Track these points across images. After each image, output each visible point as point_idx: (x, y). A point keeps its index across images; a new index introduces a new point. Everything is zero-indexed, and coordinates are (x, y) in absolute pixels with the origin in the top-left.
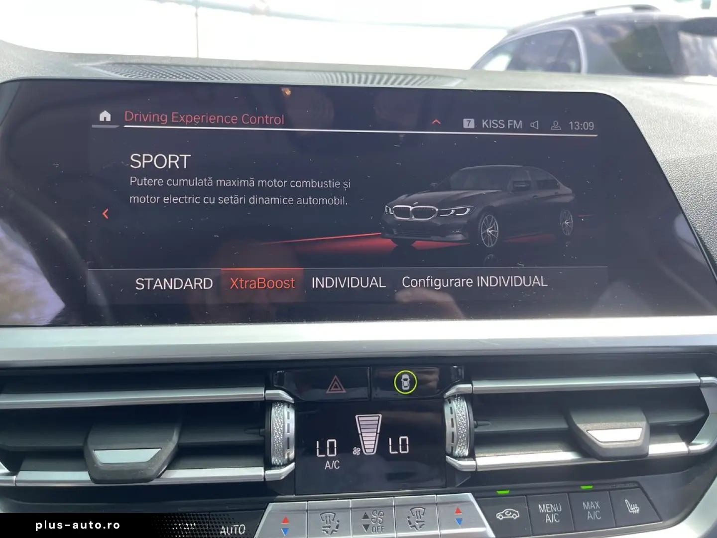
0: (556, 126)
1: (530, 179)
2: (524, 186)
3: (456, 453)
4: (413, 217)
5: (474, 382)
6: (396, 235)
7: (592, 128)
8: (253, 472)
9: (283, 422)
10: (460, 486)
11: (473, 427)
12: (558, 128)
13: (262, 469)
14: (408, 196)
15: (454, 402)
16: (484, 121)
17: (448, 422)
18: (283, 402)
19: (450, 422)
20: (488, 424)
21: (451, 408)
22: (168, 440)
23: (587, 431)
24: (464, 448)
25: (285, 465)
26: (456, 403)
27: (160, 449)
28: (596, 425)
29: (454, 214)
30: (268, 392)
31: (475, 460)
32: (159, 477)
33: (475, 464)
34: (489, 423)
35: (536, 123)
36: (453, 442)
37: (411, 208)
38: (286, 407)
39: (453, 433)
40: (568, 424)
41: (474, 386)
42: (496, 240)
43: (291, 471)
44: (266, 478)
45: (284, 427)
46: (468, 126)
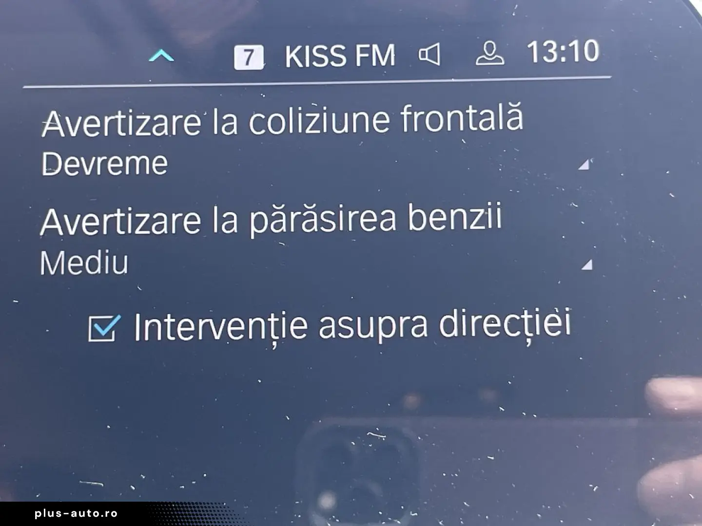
46: (247, 63)
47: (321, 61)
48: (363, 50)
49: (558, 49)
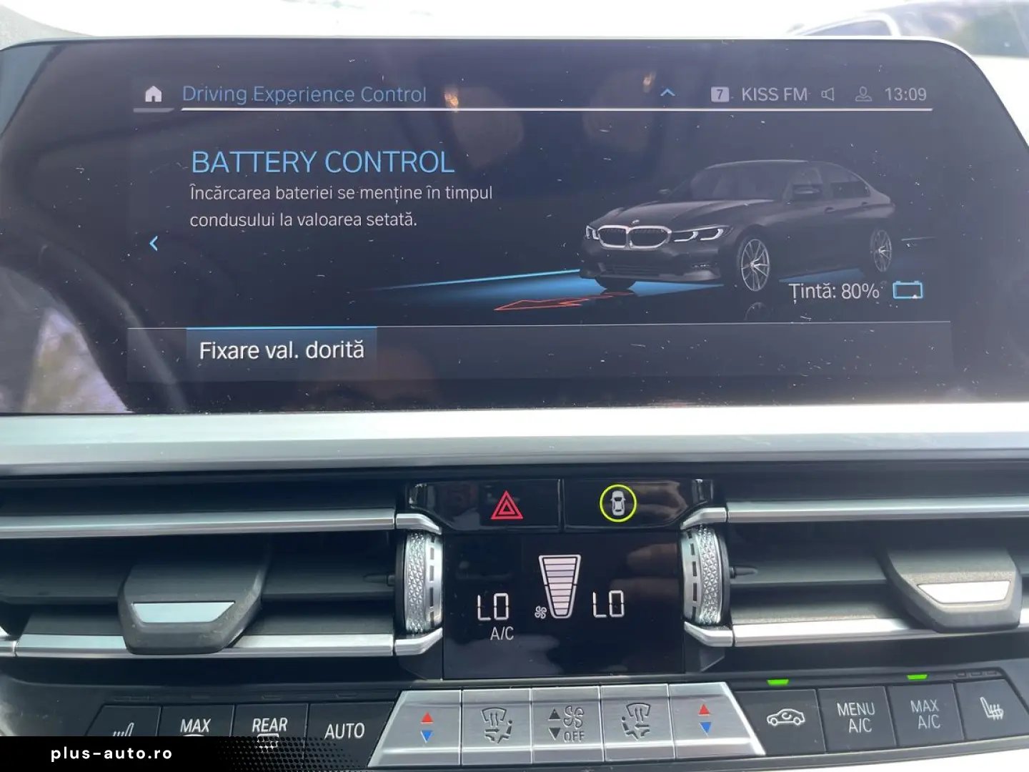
0: (863, 96)
1: (820, 181)
2: (811, 192)
3: (701, 617)
4: (631, 244)
5: (729, 505)
6: (603, 274)
7: (922, 97)
8: (378, 642)
9: (423, 564)
10: (709, 670)
11: (729, 576)
12: (867, 98)
13: (391, 637)
14: (623, 210)
15: (697, 537)
16: (745, 91)
17: (687, 569)
18: (425, 533)
19: (691, 567)
20: (752, 573)
21: (692, 545)
22: (245, 590)
23: (918, 585)
24: (714, 610)
25: (426, 632)
26: (701, 537)
27: (233, 603)
28: (932, 576)
29: (698, 238)
30: (400, 516)
31: (731, 628)
32: (231, 646)
33: (732, 636)
34: (755, 571)
35: (831, 91)
36: (695, 599)
37: (628, 230)
38: (428, 540)
39: (695, 585)
40: (886, 574)
41: (730, 511)
42: (766, 280)
43: (435, 641)
44: (396, 651)
45: (424, 572)
46: (719, 98)
47: (763, 97)
48: (788, 91)
49: (903, 93)
